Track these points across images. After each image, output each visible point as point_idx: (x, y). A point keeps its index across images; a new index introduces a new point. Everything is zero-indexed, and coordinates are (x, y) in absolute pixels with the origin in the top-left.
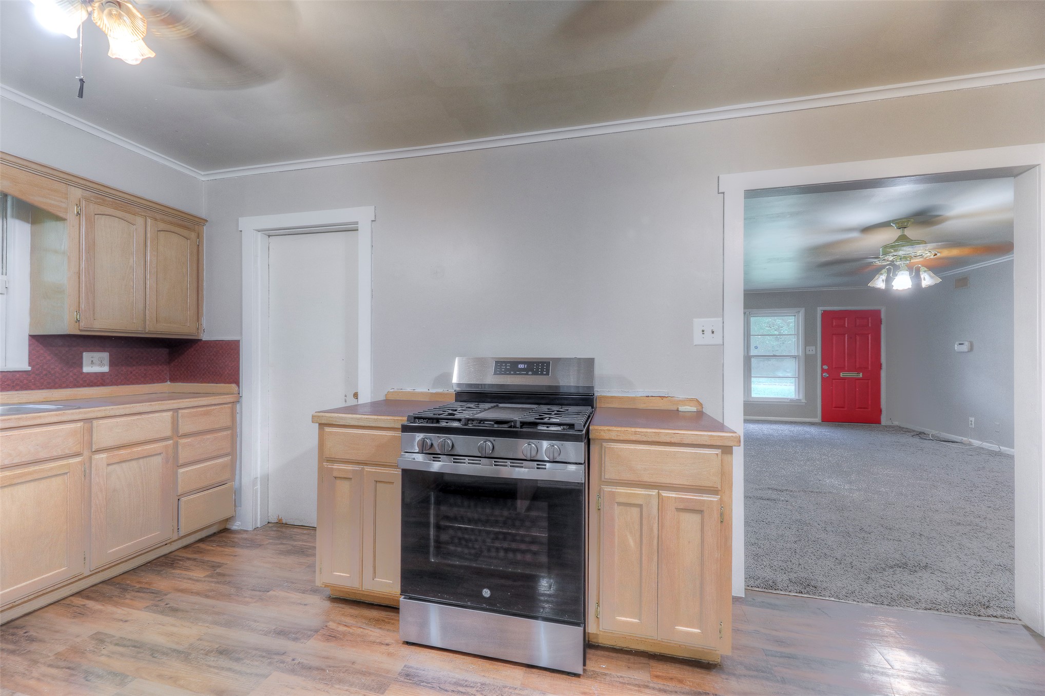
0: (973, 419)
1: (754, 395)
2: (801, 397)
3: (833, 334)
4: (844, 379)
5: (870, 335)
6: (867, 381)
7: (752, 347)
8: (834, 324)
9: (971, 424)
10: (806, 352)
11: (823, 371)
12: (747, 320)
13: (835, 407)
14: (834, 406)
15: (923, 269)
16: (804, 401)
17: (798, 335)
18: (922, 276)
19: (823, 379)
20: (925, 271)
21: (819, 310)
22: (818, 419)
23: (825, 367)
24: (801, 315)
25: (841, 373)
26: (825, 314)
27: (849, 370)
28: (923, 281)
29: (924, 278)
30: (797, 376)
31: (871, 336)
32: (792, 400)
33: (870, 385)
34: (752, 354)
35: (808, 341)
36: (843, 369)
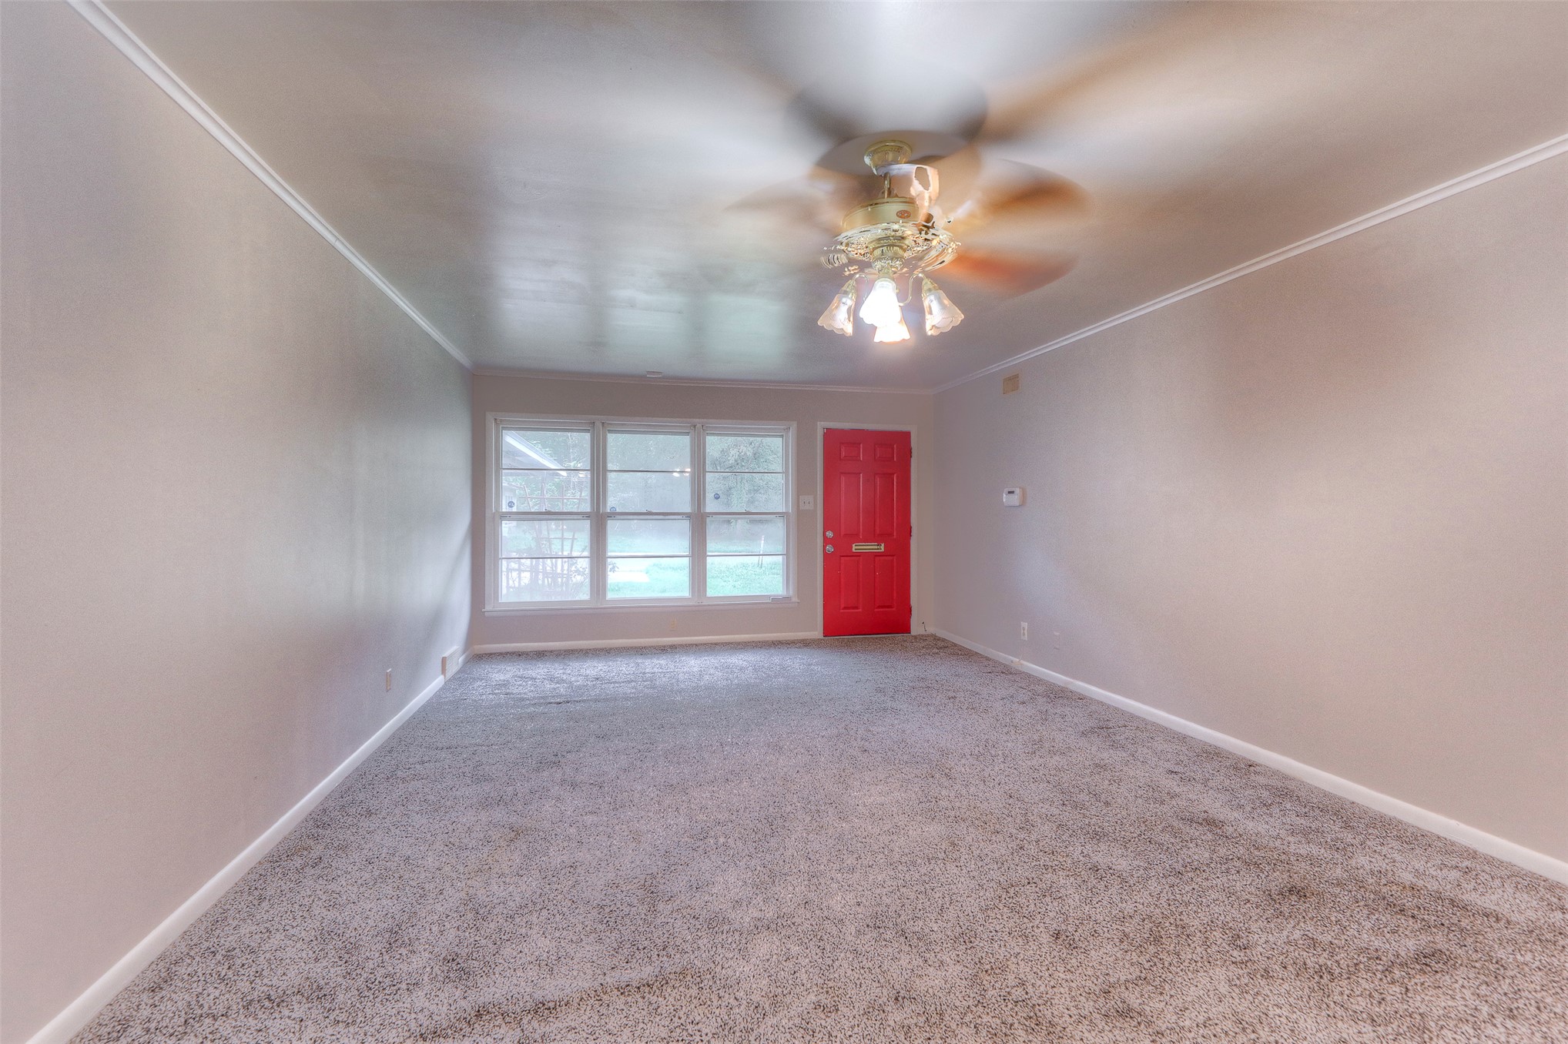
0: (1025, 625)
1: (710, 593)
2: (791, 593)
3: (842, 473)
4: (858, 555)
5: (895, 475)
6: (891, 558)
7: (709, 496)
8: (843, 454)
9: (1024, 634)
10: (798, 506)
11: (826, 541)
12: (699, 440)
13: (845, 608)
14: (842, 606)
15: (927, 284)
16: (795, 599)
17: (786, 472)
18: (926, 303)
19: (826, 555)
20: (930, 290)
21: (821, 426)
22: (818, 633)
23: (830, 534)
24: (791, 435)
25: (853, 545)
26: (829, 434)
27: (866, 540)
28: (928, 316)
29: (930, 307)
30: (785, 553)
31: (897, 477)
32: (776, 600)
33: (895, 564)
34: (708, 510)
35: (801, 487)
36: (855, 537)
